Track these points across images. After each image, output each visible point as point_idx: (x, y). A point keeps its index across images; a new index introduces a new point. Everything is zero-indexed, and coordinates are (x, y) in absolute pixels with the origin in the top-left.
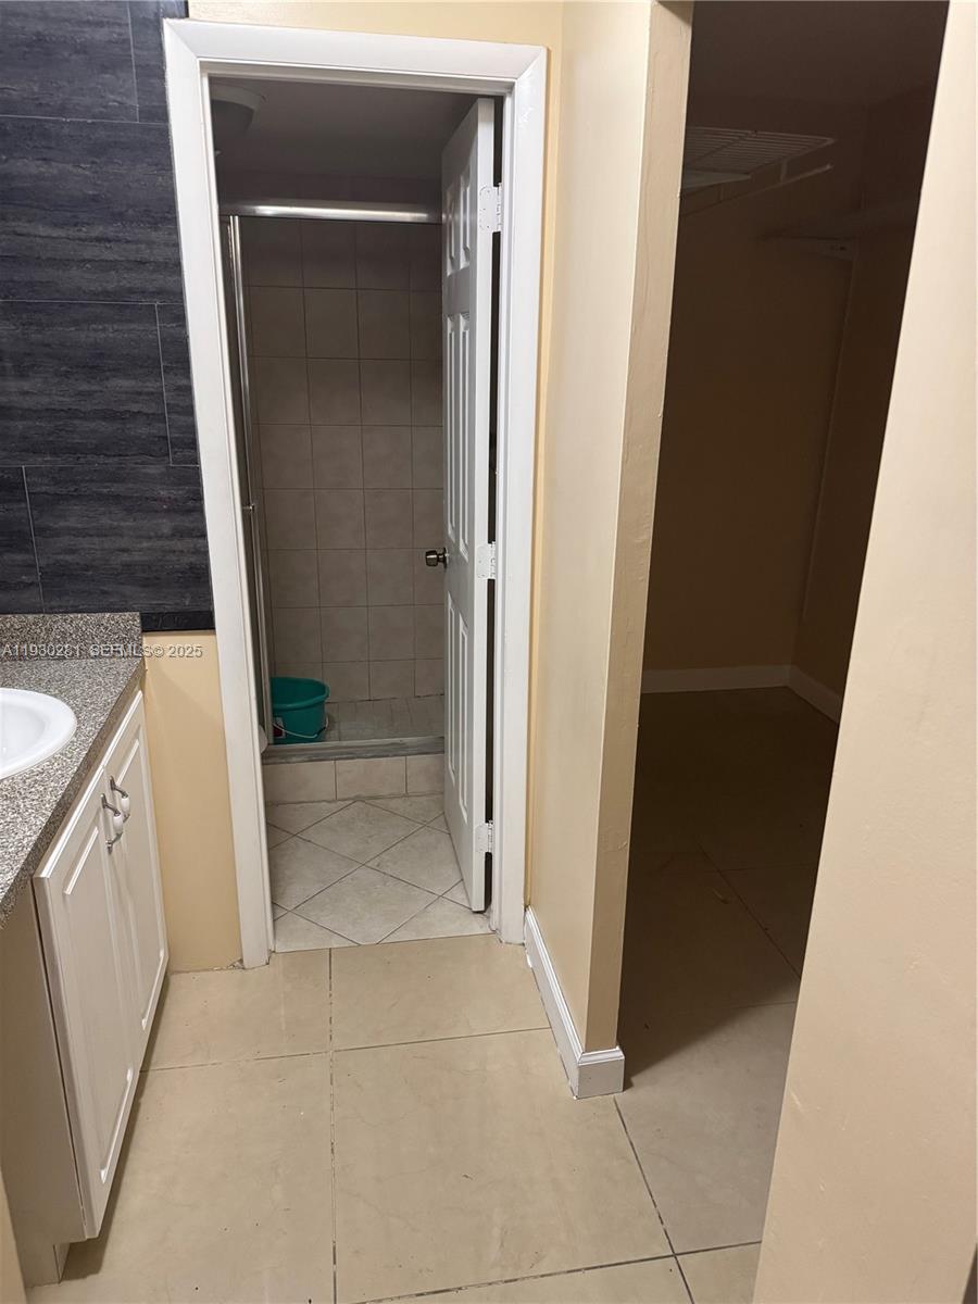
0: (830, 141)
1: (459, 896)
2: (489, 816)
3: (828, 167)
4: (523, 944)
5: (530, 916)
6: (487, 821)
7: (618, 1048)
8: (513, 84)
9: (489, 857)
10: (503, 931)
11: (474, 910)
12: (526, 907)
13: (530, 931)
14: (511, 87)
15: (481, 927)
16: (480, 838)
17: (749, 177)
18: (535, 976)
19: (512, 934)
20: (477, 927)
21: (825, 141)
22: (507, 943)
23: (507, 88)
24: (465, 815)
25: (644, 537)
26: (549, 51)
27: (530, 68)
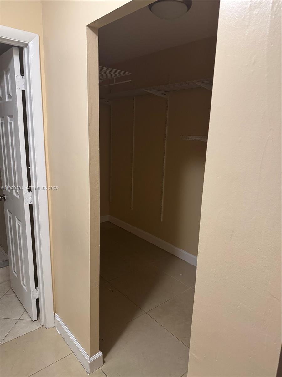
0: (130, 74)
1: (26, 317)
2: (37, 286)
3: (130, 81)
4: (55, 327)
5: (57, 316)
6: (36, 288)
7: (100, 352)
8: (28, 44)
9: (38, 301)
10: (47, 324)
11: (33, 320)
12: (54, 313)
13: (58, 322)
15: (38, 326)
16: (34, 294)
18: (63, 337)
19: (50, 324)
20: (36, 326)
21: (128, 73)
22: (49, 328)
23: (25, 45)
24: (25, 288)
25: (97, 187)
26: (39, 36)
27: (34, 39)
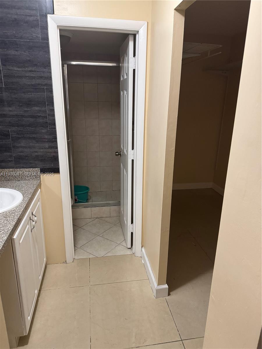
0: (221, 46)
1: (124, 244)
2: (132, 222)
3: (220, 53)
4: (141, 257)
5: (143, 249)
6: (131, 224)
7: (166, 285)
8: (139, 31)
9: (132, 233)
10: (136, 253)
11: (128, 248)
12: (142, 247)
13: (143, 253)
14: (138, 32)
15: (130, 252)
16: (130, 228)
17: (200, 55)
18: (144, 265)
19: (138, 254)
20: (129, 252)
22: (137, 256)
23: (137, 32)
24: (126, 222)
25: (173, 149)
26: (148, 23)
27: (143, 27)
